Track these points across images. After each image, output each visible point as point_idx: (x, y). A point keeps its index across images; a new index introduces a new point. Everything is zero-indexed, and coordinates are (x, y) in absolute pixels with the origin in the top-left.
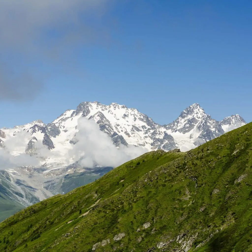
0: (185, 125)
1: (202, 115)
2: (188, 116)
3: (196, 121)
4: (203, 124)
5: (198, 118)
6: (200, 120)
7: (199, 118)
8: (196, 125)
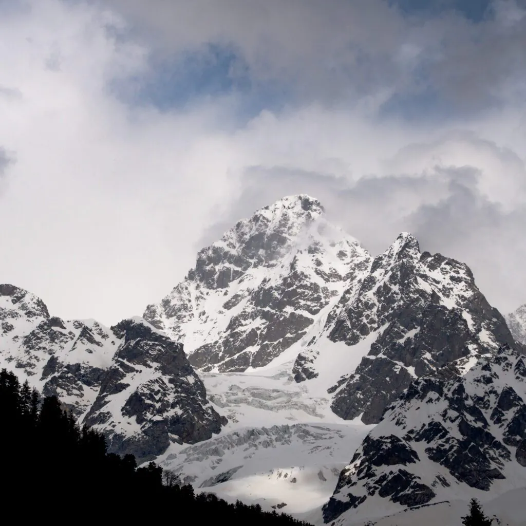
0: (234, 323)
1: (348, 260)
2: (250, 271)
3: (316, 296)
4: (384, 292)
5: (327, 280)
6: (340, 287)
7: (334, 276)
8: (323, 315)
